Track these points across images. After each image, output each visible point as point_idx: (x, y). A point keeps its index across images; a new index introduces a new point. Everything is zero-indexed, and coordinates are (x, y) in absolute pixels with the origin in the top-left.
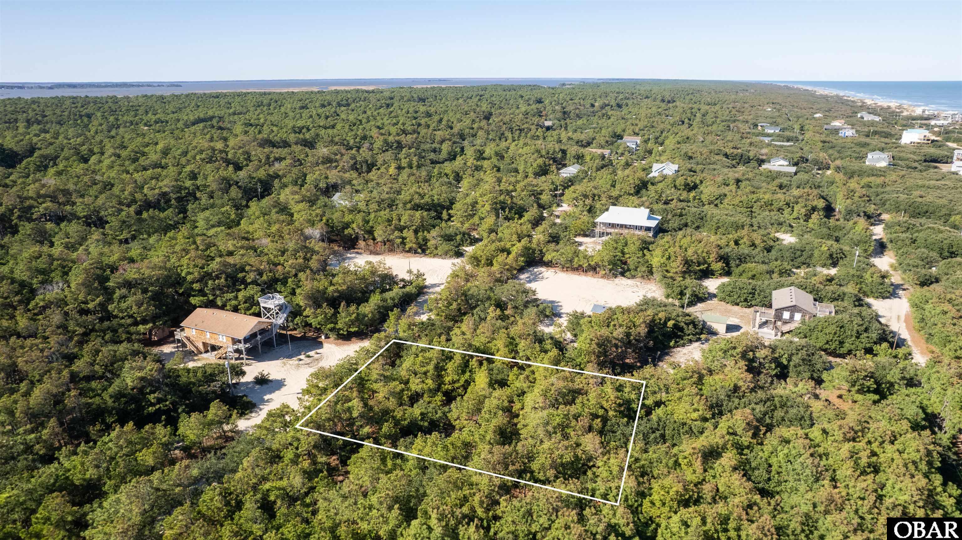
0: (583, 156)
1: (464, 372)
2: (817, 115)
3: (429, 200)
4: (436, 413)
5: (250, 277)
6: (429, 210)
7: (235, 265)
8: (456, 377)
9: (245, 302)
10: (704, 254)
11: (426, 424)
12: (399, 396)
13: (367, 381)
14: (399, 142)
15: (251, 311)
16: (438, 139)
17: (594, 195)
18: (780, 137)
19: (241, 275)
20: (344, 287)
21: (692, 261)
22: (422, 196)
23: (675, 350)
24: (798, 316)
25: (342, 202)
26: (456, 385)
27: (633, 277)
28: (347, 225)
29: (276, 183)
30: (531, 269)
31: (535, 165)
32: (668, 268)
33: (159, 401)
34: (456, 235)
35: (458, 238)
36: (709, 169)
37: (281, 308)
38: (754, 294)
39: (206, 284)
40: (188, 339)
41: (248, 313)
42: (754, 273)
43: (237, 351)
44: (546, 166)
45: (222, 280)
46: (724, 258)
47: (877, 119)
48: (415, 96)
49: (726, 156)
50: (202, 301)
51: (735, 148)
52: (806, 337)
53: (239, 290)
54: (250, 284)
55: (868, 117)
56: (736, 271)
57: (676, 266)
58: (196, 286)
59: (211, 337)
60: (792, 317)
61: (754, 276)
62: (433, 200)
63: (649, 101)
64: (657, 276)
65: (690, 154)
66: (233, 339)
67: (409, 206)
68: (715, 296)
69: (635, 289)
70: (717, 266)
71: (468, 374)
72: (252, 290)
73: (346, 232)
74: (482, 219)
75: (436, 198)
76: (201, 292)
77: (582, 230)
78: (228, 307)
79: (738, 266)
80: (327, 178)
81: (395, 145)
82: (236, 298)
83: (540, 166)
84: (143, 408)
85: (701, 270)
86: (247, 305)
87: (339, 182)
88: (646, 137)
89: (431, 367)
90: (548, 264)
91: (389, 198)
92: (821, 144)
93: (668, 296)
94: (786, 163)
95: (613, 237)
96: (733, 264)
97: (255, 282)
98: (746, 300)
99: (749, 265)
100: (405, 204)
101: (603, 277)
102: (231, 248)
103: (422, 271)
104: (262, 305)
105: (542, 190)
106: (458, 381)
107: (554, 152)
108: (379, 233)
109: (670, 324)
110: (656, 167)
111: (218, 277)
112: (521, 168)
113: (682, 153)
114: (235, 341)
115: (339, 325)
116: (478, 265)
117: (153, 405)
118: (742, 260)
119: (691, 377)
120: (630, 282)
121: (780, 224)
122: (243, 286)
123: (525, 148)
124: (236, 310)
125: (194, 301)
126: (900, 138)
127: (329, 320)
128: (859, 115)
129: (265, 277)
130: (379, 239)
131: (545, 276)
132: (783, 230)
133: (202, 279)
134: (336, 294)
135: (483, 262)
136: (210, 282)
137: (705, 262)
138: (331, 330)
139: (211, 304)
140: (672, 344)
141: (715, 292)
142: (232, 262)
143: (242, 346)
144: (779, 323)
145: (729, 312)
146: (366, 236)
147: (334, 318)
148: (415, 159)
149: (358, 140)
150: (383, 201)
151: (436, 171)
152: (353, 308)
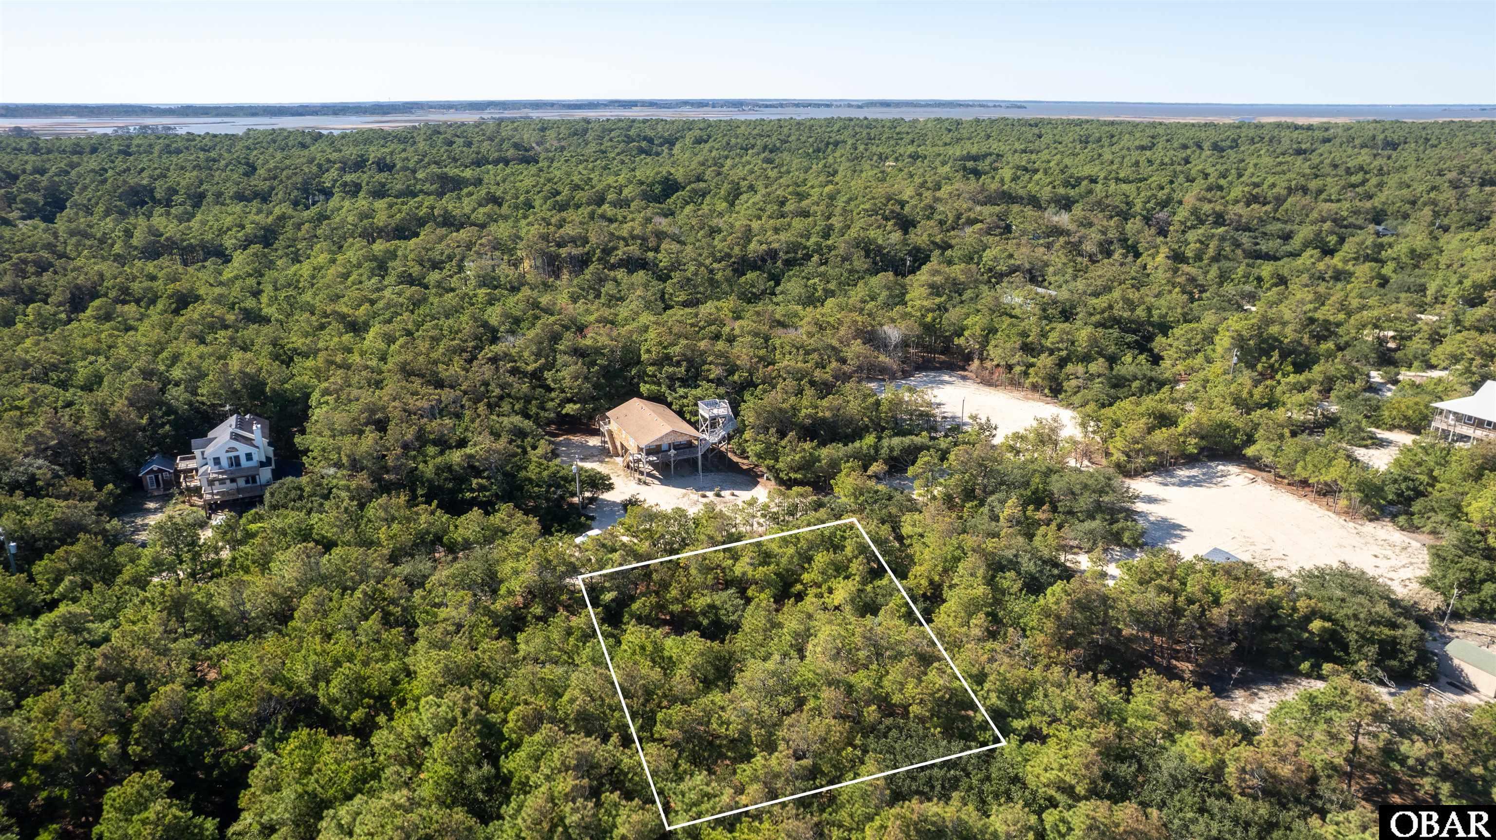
5: (715, 372)
22: (1131, 305)
29: (934, 255)
30: (1213, 464)
33: (482, 488)
34: (1135, 378)
40: (611, 433)
45: (682, 369)
58: (650, 370)
59: (625, 437)
66: (638, 446)
73: (956, 341)
76: (655, 379)
77: (1406, 418)
84: (461, 491)
90: (1254, 464)
103: (993, 422)
104: (700, 411)
111: (678, 364)
114: (639, 449)
115: (780, 465)
117: (472, 490)
125: (644, 388)
127: (773, 453)
131: (1226, 483)
133: (659, 363)
138: (770, 468)
139: (657, 399)
140: (1305, 666)
143: (643, 457)
147: (779, 453)
152: (807, 446)
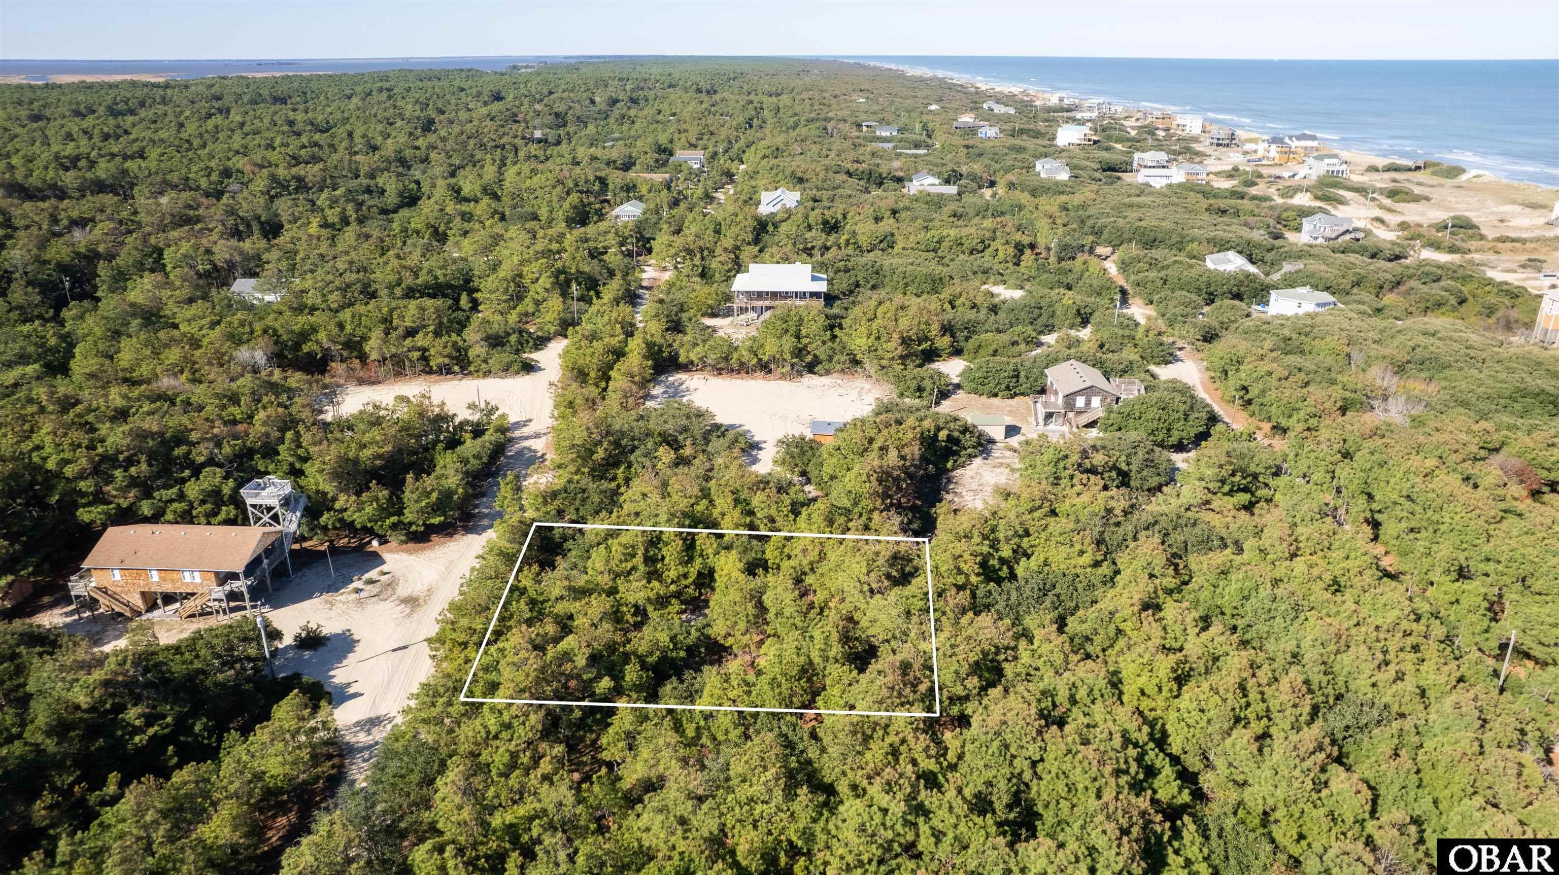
0: (635, 186)
1: (691, 560)
2: (933, 107)
3: (430, 278)
4: (689, 633)
5: (200, 455)
6: (433, 296)
7: (161, 434)
8: (682, 570)
9: (203, 502)
10: (923, 327)
11: (682, 654)
12: (616, 616)
13: (542, 603)
14: (300, 179)
15: (222, 516)
16: (364, 169)
17: (702, 250)
18: (902, 142)
19: (179, 451)
20: (388, 448)
21: (910, 338)
22: (416, 273)
23: (954, 473)
24: (1096, 401)
25: (259, 295)
26: (685, 582)
27: (828, 372)
28: (304, 336)
29: (103, 270)
30: (663, 378)
31: (566, 205)
32: (880, 352)
34: (506, 334)
35: (513, 338)
36: (841, 196)
37: (286, 502)
38: (1017, 376)
39: (110, 480)
40: (104, 591)
41: (213, 521)
42: (994, 347)
43: (233, 596)
44: (584, 206)
45: (144, 466)
46: (947, 329)
47: (1012, 111)
48: (265, 93)
49: (849, 174)
50: (106, 513)
51: (858, 162)
52: (1120, 429)
53: (184, 481)
54: (203, 465)
55: (999, 109)
56: (970, 345)
57: (893, 347)
58: (87, 485)
59: (163, 579)
60: (1088, 403)
61: (996, 351)
62: (436, 278)
63: (679, 91)
64: (870, 366)
65: (800, 175)
66: (217, 574)
67: (398, 291)
68: (958, 386)
69: (840, 391)
70: (944, 342)
71: (699, 561)
72: (211, 478)
73: (306, 348)
74: (537, 303)
75: (439, 273)
76: (99, 498)
77: (710, 307)
78: (169, 516)
79: (967, 339)
80: (208, 251)
81: (293, 185)
82: (181, 496)
83: (575, 207)
85: (923, 351)
86: (209, 506)
87: (238, 258)
88: (711, 149)
89: (639, 560)
91: (359, 281)
92: (965, 151)
93: (902, 395)
94: (937, 181)
95: (778, 312)
96: (960, 336)
97: (211, 462)
98: (1008, 388)
99: (983, 336)
100: (391, 287)
101: (783, 377)
102: (119, 402)
104: (249, 501)
105: (605, 248)
106: (685, 576)
107: (587, 181)
108: (373, 346)
109: (943, 435)
110: (766, 197)
112: (543, 213)
113: (787, 173)
114: (224, 578)
116: (584, 381)
118: (971, 329)
119: (1040, 507)
120: (825, 380)
121: (985, 272)
122: (187, 473)
123: (535, 179)
124: (187, 518)
126: (1054, 139)
127: (385, 511)
128: (985, 106)
129: (227, 450)
130: (374, 355)
131: (692, 388)
132: (992, 279)
134: (378, 462)
135: (593, 374)
136: (118, 473)
137: (927, 339)
138: (394, 527)
140: (949, 465)
141: (956, 380)
142: (155, 428)
143: (241, 585)
144: (1071, 415)
145: (990, 407)
146: (345, 354)
147: (395, 506)
148: (350, 208)
149: (214, 177)
150: (348, 286)
151: (396, 225)
152: (428, 482)
